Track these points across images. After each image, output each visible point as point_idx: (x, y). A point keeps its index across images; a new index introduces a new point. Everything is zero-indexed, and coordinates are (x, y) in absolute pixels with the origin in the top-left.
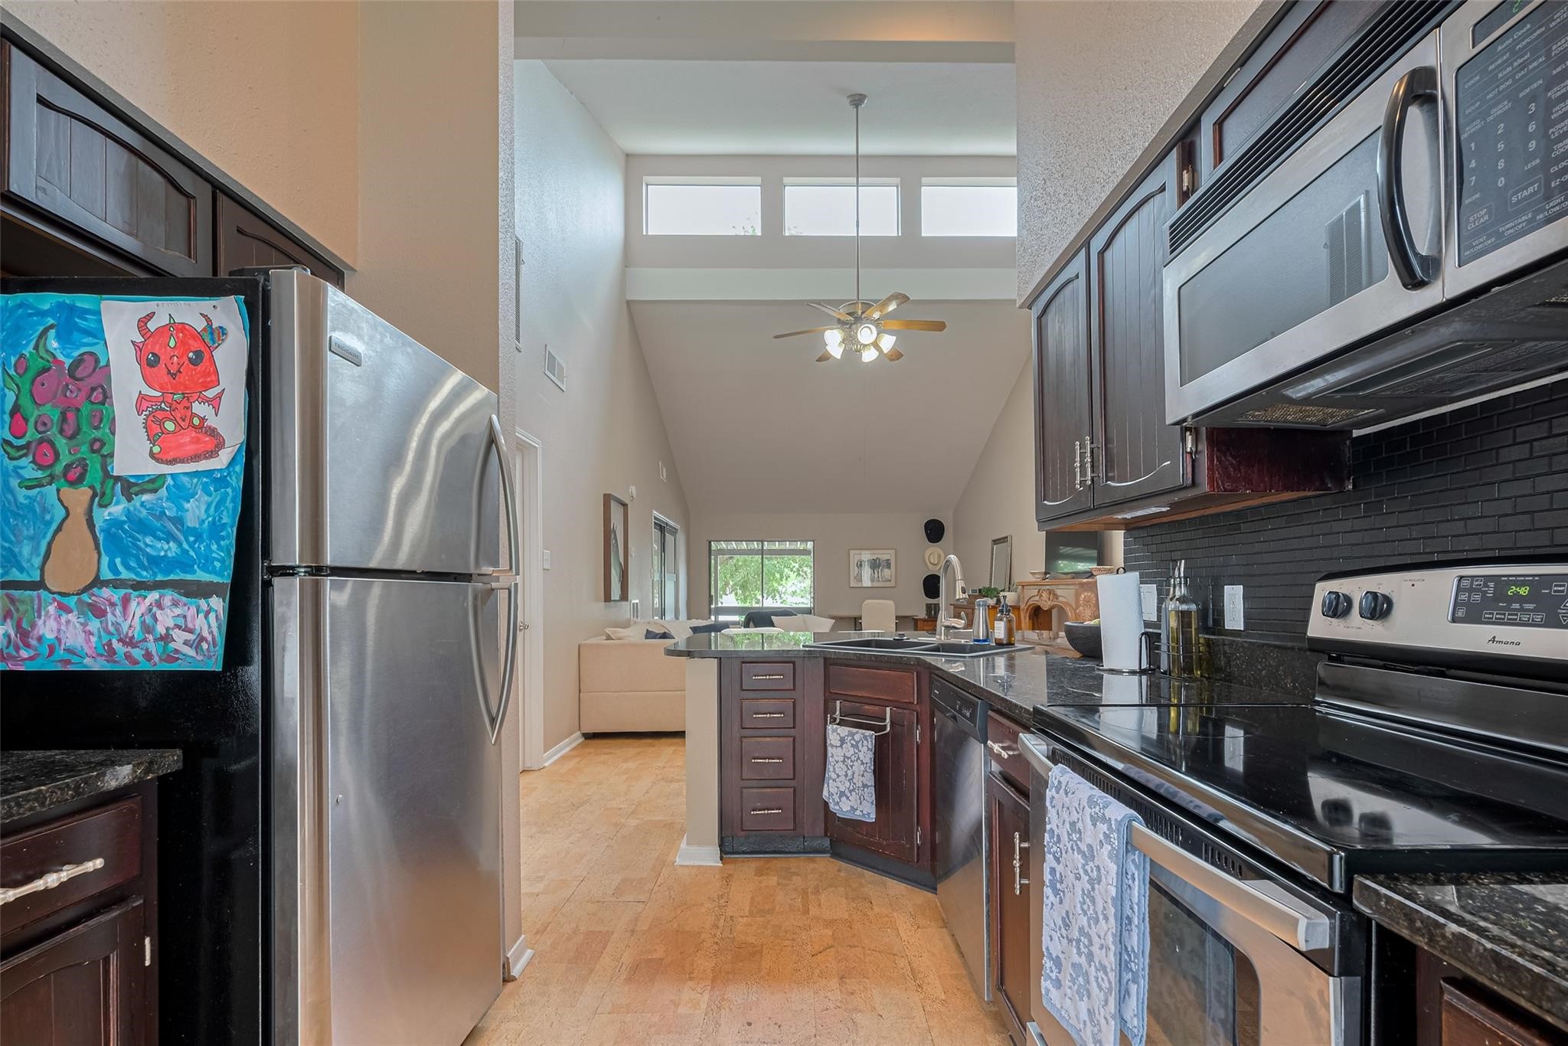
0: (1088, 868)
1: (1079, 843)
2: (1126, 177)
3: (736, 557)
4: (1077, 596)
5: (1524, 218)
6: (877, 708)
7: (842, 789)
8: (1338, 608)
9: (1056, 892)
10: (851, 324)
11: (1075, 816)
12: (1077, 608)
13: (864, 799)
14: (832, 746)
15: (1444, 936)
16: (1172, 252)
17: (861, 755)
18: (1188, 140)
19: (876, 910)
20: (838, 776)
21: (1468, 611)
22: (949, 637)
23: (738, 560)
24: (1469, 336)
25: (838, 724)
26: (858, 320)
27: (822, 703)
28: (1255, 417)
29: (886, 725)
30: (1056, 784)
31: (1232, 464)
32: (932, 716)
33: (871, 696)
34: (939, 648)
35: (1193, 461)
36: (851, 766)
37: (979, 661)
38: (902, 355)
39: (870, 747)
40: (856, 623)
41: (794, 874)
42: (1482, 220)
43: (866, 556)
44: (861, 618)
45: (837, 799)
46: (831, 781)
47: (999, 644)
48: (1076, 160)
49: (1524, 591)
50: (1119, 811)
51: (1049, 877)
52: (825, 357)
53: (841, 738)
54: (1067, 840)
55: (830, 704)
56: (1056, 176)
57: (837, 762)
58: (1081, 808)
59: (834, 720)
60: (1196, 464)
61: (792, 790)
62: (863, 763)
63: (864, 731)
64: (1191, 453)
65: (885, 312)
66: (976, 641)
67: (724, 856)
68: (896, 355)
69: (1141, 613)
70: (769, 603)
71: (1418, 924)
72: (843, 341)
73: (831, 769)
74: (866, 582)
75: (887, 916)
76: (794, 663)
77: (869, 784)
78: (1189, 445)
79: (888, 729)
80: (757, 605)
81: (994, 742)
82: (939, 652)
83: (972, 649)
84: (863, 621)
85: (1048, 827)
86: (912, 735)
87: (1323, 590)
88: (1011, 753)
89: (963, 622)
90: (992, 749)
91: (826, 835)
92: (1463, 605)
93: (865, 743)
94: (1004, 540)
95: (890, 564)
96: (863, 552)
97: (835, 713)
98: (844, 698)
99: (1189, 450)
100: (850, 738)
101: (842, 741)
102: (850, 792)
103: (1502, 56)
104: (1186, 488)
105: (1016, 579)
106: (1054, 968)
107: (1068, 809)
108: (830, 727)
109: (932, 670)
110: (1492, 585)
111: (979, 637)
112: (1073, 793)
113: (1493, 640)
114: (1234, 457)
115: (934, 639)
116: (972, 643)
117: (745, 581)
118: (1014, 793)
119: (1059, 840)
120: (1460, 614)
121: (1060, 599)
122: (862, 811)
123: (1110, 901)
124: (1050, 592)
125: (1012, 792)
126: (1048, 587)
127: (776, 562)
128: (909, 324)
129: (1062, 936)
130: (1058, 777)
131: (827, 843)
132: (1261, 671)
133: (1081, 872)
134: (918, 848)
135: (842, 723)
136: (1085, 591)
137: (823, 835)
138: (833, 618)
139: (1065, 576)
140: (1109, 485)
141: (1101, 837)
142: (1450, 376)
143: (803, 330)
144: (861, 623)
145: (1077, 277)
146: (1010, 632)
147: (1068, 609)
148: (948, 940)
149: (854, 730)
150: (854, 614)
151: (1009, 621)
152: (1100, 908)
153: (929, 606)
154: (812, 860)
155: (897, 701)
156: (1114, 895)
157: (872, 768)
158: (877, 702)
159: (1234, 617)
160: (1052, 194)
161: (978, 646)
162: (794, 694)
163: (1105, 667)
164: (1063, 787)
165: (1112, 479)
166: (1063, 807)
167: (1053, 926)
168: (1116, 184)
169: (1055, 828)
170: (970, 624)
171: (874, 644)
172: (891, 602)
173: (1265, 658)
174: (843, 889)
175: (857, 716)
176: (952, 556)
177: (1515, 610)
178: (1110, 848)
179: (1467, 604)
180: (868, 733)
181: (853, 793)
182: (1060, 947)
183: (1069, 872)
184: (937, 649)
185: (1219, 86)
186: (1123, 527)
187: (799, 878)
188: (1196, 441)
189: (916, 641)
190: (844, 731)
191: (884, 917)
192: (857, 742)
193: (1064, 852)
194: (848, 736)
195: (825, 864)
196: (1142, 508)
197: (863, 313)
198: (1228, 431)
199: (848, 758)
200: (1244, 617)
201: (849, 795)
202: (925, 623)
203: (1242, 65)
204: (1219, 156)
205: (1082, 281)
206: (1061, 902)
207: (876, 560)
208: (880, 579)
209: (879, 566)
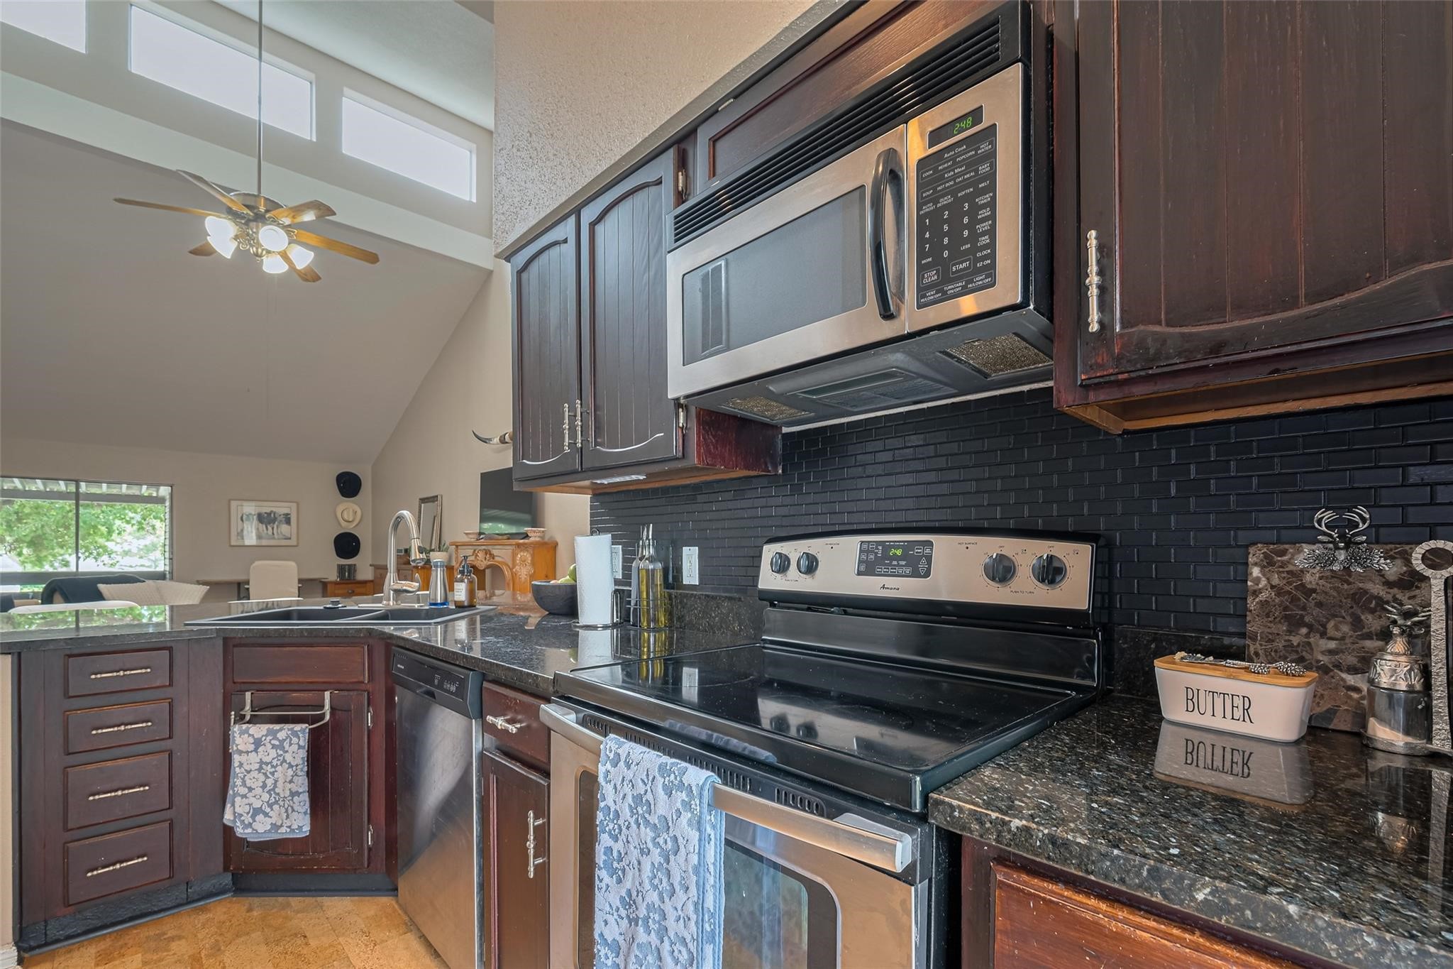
0: (661, 841)
1: (647, 815)
2: (623, 158)
3: (18, 501)
4: (514, 556)
5: (960, 284)
6: (311, 694)
7: (257, 804)
8: (782, 565)
9: (613, 872)
10: (249, 221)
11: (641, 788)
12: (514, 567)
13: (293, 810)
14: (240, 752)
15: (1009, 831)
16: (676, 241)
17: (288, 757)
18: (683, 146)
19: (313, 943)
20: (250, 789)
21: (867, 568)
22: (399, 602)
23: (23, 506)
24: (902, 365)
25: (249, 722)
26: (260, 218)
27: (220, 698)
28: (737, 406)
29: (324, 713)
30: (612, 756)
31: (712, 442)
32: (390, 694)
33: (300, 680)
34: (388, 616)
35: (684, 436)
36: (273, 774)
37: (436, 629)
38: (320, 278)
39: (302, 743)
40: (241, 589)
41: (172, 939)
42: (933, 279)
43: (250, 508)
44: (248, 583)
45: (248, 819)
46: (238, 799)
47: (460, 607)
48: (568, 124)
49: (899, 552)
50: (697, 776)
51: (604, 857)
52: (204, 251)
53: (255, 739)
54: (629, 814)
55: (235, 699)
56: (545, 133)
57: (249, 772)
58: (651, 778)
59: (241, 719)
60: (686, 438)
61: (167, 824)
62: (291, 766)
63: (291, 726)
64: (682, 428)
65: (299, 219)
66: (431, 604)
67: (26, 955)
68: (310, 276)
69: (613, 572)
70: (89, 566)
71: (988, 825)
72: (236, 238)
73: (239, 782)
74: (251, 539)
75: (331, 946)
76: (170, 649)
77: (300, 790)
78: (681, 421)
79: (328, 717)
80: (64, 569)
81: (495, 716)
82: (388, 619)
83: (429, 615)
84: (252, 587)
85: (602, 805)
86: (362, 719)
87: (769, 552)
88: (518, 726)
89: (417, 584)
90: (494, 726)
91: (226, 869)
92: (864, 562)
93: (295, 740)
94: (433, 499)
95: (289, 518)
96: (245, 503)
97: (242, 709)
98: (256, 687)
99: (681, 425)
100: (269, 738)
101: (258, 743)
102: (271, 806)
103: (948, 162)
104: (676, 459)
105: (447, 539)
106: (609, 953)
107: (631, 781)
108: (236, 729)
109: (388, 640)
110: (880, 548)
111: (436, 599)
112: (638, 764)
113: (883, 587)
114: (714, 437)
115: (381, 605)
116: (427, 608)
117: (39, 536)
118: (520, 768)
119: (617, 815)
120: (863, 568)
121: (497, 558)
122: (289, 827)
123: (690, 870)
124: (487, 552)
125: (518, 767)
126: (483, 547)
127: (99, 511)
128: (332, 244)
129: (619, 916)
130: (613, 749)
131: (227, 879)
132: (714, 618)
133: (650, 845)
134: (370, 849)
135: (254, 720)
136: (521, 551)
137: (221, 869)
138: (205, 583)
139: (500, 537)
140: (599, 449)
141: (679, 805)
142: (868, 394)
143: (176, 206)
144: (248, 589)
145: (565, 241)
146: (471, 594)
147: (505, 568)
148: (416, 945)
149: (277, 727)
150: (240, 577)
151: (471, 582)
152: (676, 880)
153: (341, 569)
154: (203, 909)
155: (338, 683)
156: (696, 863)
157: (306, 769)
158: (311, 687)
159: (691, 573)
160: (539, 149)
161: (437, 611)
162: (169, 692)
163: (580, 624)
164: (623, 759)
165: (602, 445)
166: (623, 780)
167: (608, 909)
168: (613, 162)
169: (611, 804)
170: (426, 585)
171: (295, 615)
172: (293, 564)
173: (718, 607)
174: (260, 933)
175: (279, 708)
176: (406, 513)
177: (895, 565)
178: (689, 815)
179: (866, 562)
180: (298, 727)
181: (276, 807)
182: (617, 929)
183: (632, 848)
184: (385, 616)
185: (715, 108)
186: (590, 492)
187: (183, 942)
188: (687, 418)
189: (356, 608)
190: (259, 730)
191: (326, 949)
192: (282, 742)
193: (624, 829)
194: (266, 736)
195: (226, 910)
196: (619, 475)
197: (267, 211)
198: (710, 413)
199: (267, 764)
200: (699, 574)
201: (268, 810)
202: (337, 586)
203: (735, 98)
204: (713, 173)
205: (570, 248)
206: (619, 881)
207: (269, 514)
208: (276, 536)
209: (274, 521)
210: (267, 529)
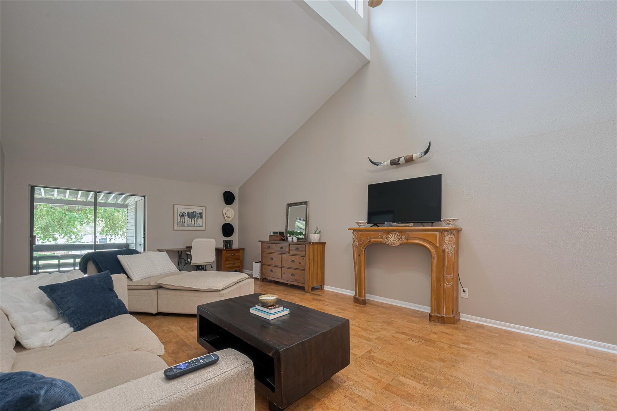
94: (302, 204)
95: (202, 215)
153: (225, 242)
172: (213, 240)
207: (193, 213)
208: (196, 225)
209: (195, 217)
210: (192, 221)
